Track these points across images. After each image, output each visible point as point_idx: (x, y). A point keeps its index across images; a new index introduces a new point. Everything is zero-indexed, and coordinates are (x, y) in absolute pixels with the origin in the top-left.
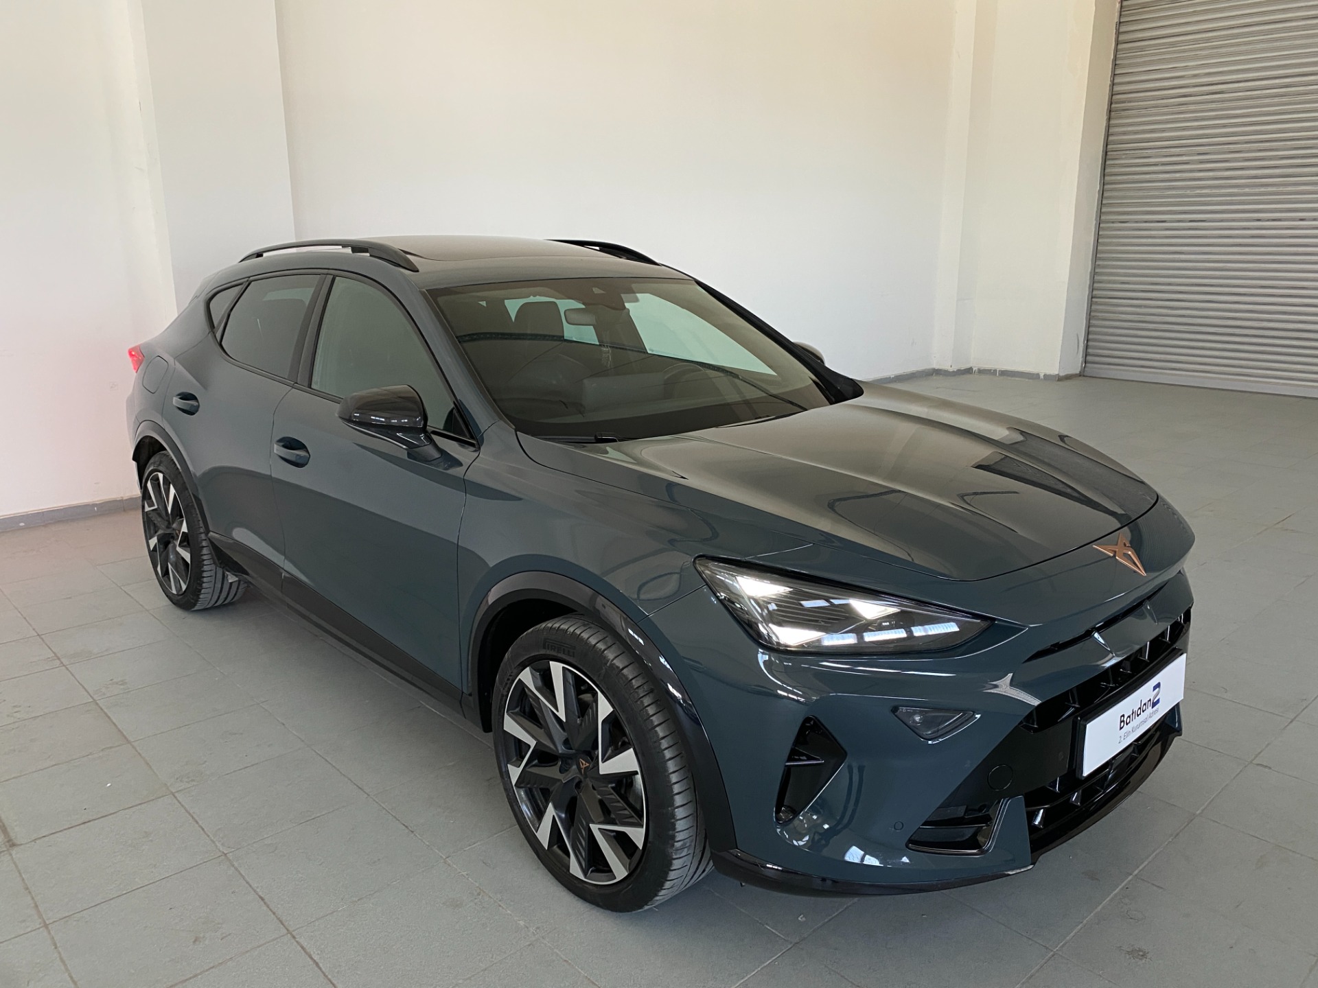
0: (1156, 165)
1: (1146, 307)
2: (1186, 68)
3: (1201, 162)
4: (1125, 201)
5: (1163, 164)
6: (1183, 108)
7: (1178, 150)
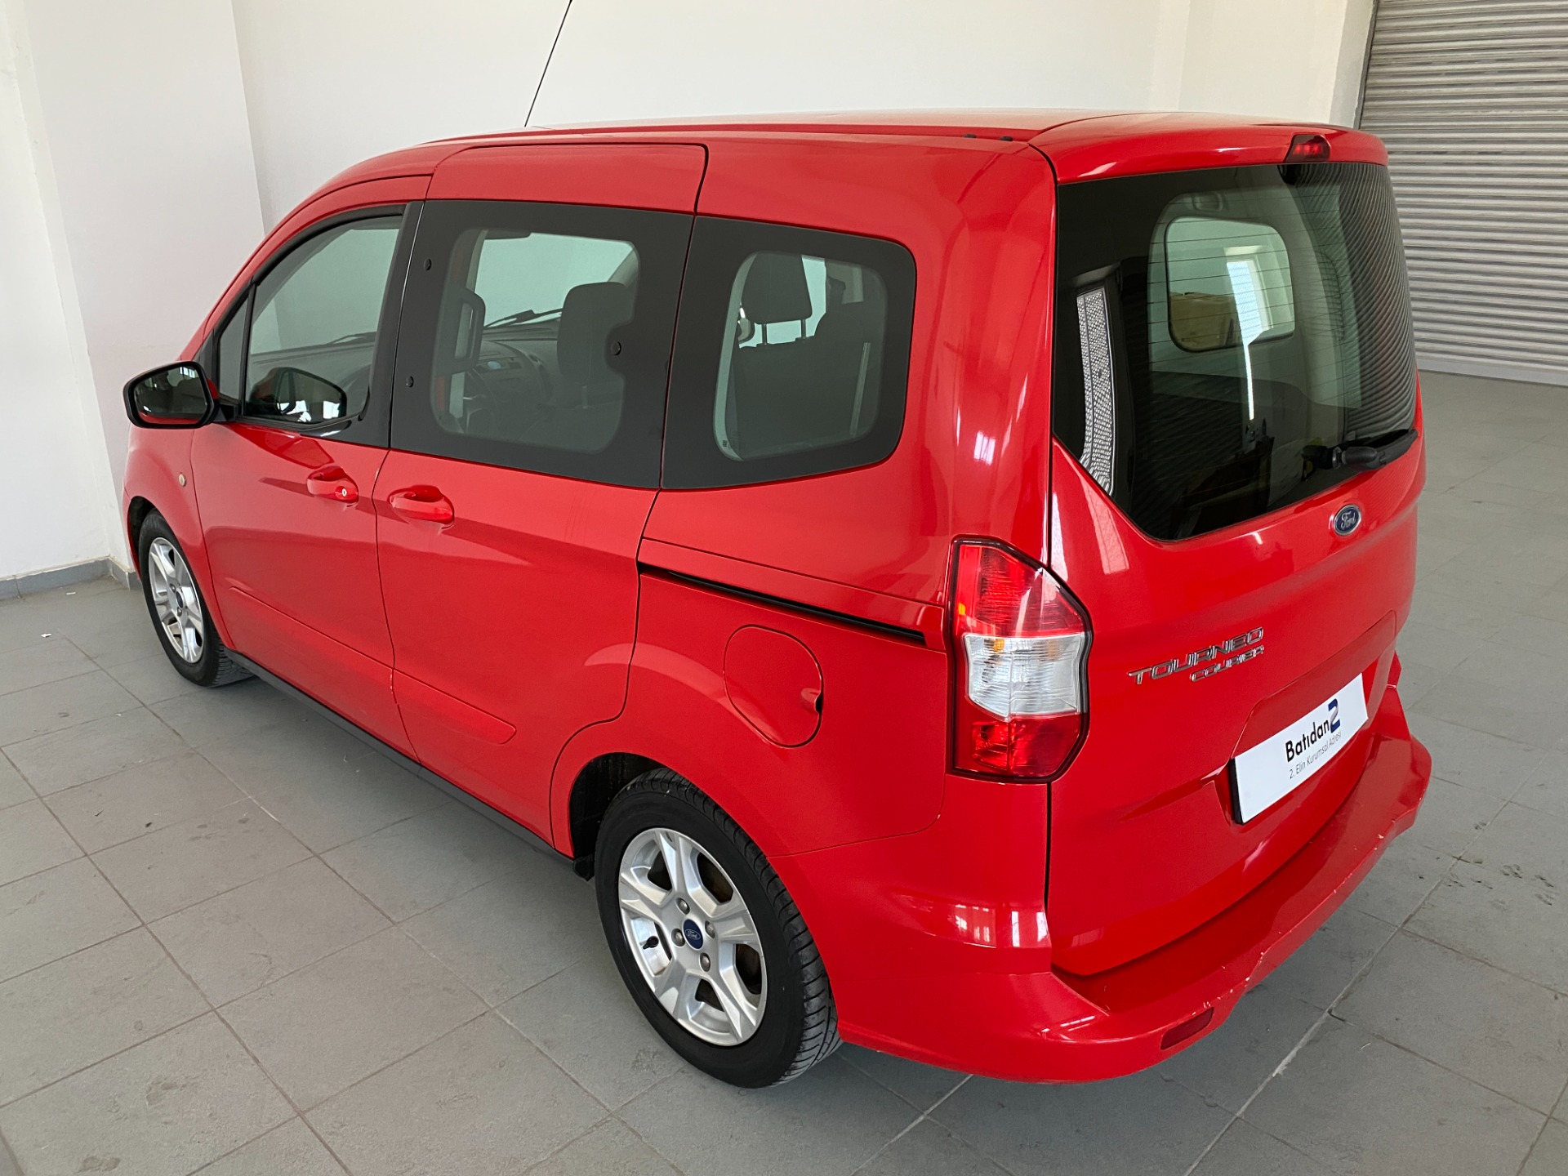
0: (1437, 74)
4: (1392, 124)
5: (1449, 74)
7: (1469, 54)
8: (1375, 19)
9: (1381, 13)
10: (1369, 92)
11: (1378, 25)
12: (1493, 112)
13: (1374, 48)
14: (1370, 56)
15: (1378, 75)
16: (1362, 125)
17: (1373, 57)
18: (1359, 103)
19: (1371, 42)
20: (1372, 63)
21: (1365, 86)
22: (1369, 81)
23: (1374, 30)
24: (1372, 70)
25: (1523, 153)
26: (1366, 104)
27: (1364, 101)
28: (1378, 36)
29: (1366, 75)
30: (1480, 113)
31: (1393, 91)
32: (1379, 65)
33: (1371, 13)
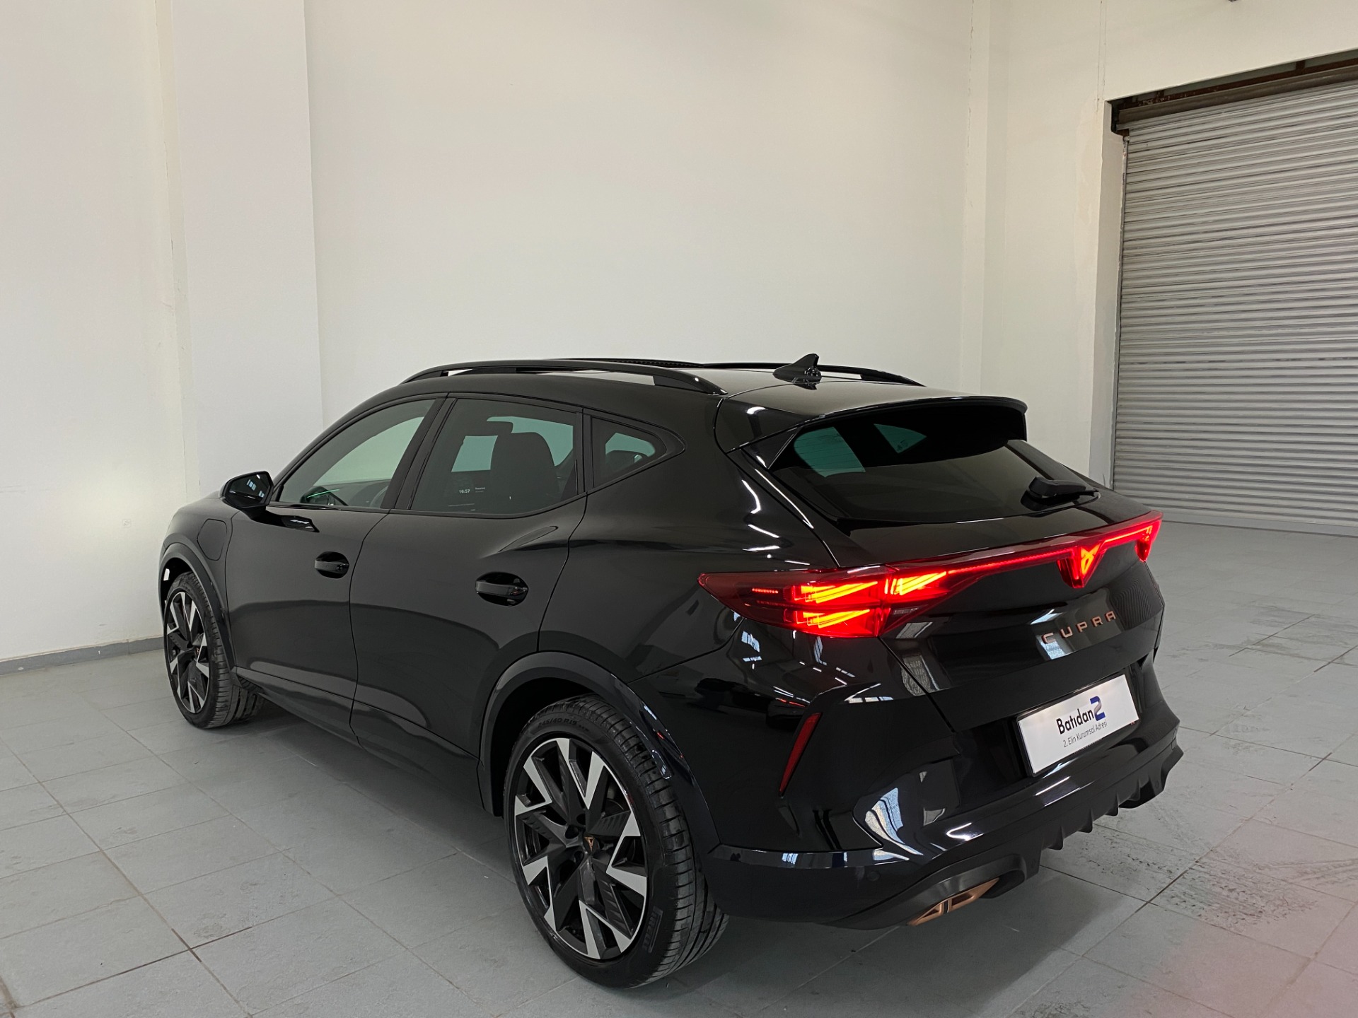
1: (1171, 446)
2: (1195, 215)
3: (1216, 305)
6: (1194, 254)
8: (1122, 272)
9: (1126, 267)
10: (1124, 321)
11: (1125, 275)
12: (1216, 333)
13: (1123, 291)
14: (1121, 297)
15: (1130, 309)
16: (1121, 344)
17: (1123, 297)
18: (1117, 330)
19: (1121, 288)
20: (1123, 300)
21: (1120, 318)
22: (1123, 314)
23: (1121, 280)
24: (1123, 306)
25: (1241, 361)
26: (1123, 329)
27: (1121, 327)
28: (1125, 283)
29: (1120, 310)
30: (1205, 334)
31: (1142, 320)
32: (1129, 303)
33: (1118, 267)
